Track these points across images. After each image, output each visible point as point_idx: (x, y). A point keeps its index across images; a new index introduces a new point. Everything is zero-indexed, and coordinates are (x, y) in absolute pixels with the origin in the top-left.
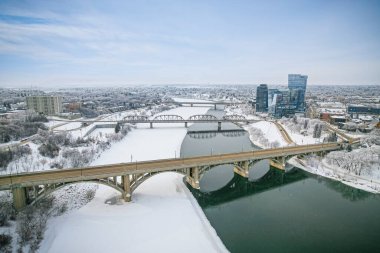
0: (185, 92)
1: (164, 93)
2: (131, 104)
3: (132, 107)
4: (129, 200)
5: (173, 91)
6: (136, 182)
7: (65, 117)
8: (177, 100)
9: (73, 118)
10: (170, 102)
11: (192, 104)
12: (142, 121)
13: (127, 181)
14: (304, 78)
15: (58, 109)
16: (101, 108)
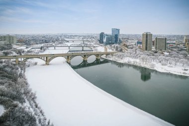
0: (71, 36)
1: (61, 37)
2: (45, 41)
3: (46, 42)
4: (48, 64)
5: (65, 36)
6: (50, 60)
7: (19, 45)
8: (66, 39)
9: (22, 45)
10: (63, 40)
11: (73, 41)
12: (51, 47)
13: (48, 59)
14: (118, 30)
15: (15, 41)
16: (32, 42)
